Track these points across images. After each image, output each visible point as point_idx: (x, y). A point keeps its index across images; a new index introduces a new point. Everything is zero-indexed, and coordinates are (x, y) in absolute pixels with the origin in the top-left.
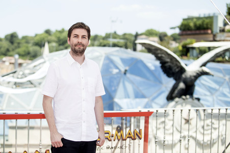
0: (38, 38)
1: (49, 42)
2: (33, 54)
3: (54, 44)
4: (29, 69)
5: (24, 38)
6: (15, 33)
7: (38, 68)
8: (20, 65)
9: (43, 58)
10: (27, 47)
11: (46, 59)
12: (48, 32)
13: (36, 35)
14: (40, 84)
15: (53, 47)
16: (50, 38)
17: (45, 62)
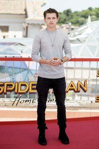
0: (84, 12)
1: (91, 15)
2: (81, 22)
3: (94, 17)
4: (78, 32)
5: (75, 12)
6: (70, 9)
7: (83, 31)
8: (72, 29)
9: (86, 25)
10: (77, 18)
11: (89, 25)
12: (90, 9)
13: (83, 11)
14: (84, 41)
15: (93, 18)
16: (91, 12)
17: (87, 28)
